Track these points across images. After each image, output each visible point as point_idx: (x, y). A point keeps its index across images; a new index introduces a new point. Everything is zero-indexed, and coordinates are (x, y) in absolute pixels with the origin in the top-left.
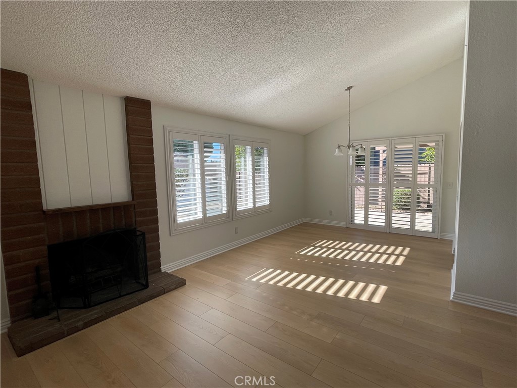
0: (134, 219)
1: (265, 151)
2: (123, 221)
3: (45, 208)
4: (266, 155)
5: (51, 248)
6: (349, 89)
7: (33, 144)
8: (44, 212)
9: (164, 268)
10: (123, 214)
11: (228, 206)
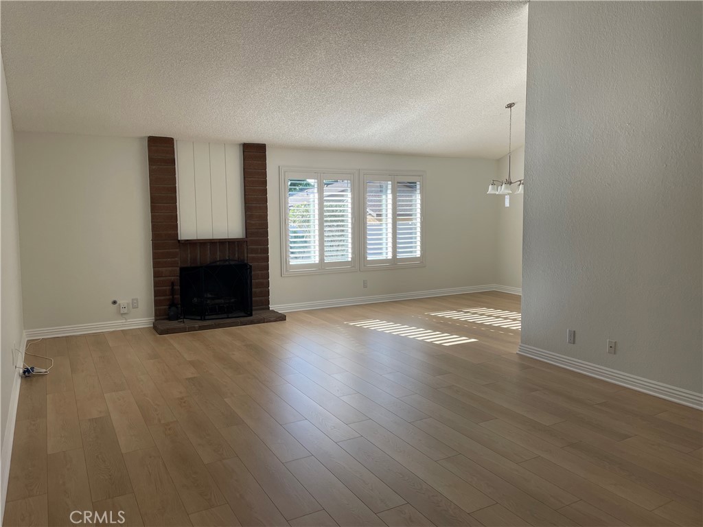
0: (246, 255)
1: (418, 187)
2: (237, 256)
3: (179, 239)
4: (418, 191)
5: (182, 269)
6: (510, 106)
7: (174, 190)
8: (179, 241)
9: (272, 307)
10: (237, 249)
11: (353, 253)
